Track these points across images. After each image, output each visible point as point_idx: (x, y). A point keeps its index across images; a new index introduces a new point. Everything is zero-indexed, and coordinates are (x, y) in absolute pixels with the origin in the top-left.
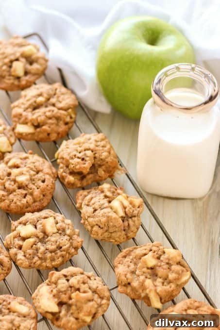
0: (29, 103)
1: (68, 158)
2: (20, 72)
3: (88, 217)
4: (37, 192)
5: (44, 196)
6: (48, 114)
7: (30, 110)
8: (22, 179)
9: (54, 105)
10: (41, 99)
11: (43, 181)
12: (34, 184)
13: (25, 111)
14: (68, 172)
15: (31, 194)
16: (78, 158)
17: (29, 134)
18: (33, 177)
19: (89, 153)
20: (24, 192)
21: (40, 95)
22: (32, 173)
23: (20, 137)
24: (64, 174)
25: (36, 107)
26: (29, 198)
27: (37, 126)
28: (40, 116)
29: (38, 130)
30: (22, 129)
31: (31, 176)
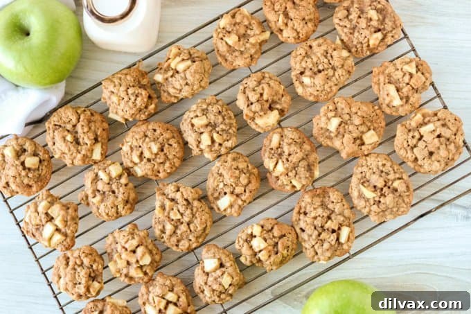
0: (72, 148)
1: (135, 109)
2: (36, 160)
3: (192, 89)
4: (167, 135)
5: (168, 130)
6: (86, 129)
7: (79, 148)
8: (155, 148)
9: (74, 126)
10: (69, 138)
11: (155, 130)
12: (158, 138)
13: (80, 153)
14: (145, 110)
15: (168, 140)
16: (135, 100)
17: (102, 147)
18: (152, 139)
19: (130, 91)
20: (167, 146)
21: (64, 138)
22: (147, 139)
23: (105, 156)
24: (146, 114)
25: (77, 142)
26: (172, 142)
27: (96, 140)
28: (88, 137)
29: (99, 139)
30: (97, 155)
31: (151, 141)
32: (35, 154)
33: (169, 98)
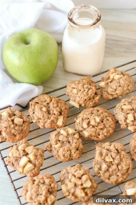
0: (45, 115)
1: (87, 96)
2: (21, 120)
3: (123, 90)
4: (106, 114)
5: (106, 112)
6: (55, 105)
7: (50, 116)
8: (98, 120)
9: (48, 104)
10: (44, 109)
11: (98, 111)
12: (100, 115)
13: (49, 119)
14: (93, 99)
15: (106, 117)
16: (88, 91)
17: (63, 119)
18: (96, 115)
19: (85, 86)
20: (105, 119)
21: (41, 109)
22: (93, 115)
23: (65, 125)
24: (93, 102)
25: (49, 112)
26: (108, 118)
27: (61, 114)
28: (56, 110)
29: (63, 113)
30: (60, 122)
31: (96, 116)
32: (21, 117)
33: (108, 96)
